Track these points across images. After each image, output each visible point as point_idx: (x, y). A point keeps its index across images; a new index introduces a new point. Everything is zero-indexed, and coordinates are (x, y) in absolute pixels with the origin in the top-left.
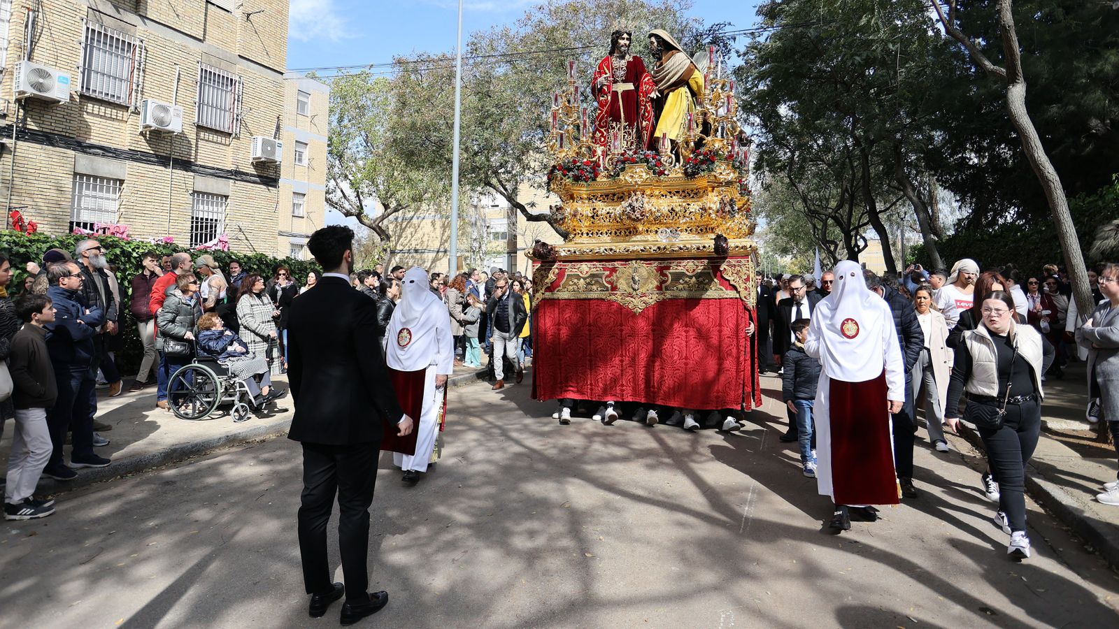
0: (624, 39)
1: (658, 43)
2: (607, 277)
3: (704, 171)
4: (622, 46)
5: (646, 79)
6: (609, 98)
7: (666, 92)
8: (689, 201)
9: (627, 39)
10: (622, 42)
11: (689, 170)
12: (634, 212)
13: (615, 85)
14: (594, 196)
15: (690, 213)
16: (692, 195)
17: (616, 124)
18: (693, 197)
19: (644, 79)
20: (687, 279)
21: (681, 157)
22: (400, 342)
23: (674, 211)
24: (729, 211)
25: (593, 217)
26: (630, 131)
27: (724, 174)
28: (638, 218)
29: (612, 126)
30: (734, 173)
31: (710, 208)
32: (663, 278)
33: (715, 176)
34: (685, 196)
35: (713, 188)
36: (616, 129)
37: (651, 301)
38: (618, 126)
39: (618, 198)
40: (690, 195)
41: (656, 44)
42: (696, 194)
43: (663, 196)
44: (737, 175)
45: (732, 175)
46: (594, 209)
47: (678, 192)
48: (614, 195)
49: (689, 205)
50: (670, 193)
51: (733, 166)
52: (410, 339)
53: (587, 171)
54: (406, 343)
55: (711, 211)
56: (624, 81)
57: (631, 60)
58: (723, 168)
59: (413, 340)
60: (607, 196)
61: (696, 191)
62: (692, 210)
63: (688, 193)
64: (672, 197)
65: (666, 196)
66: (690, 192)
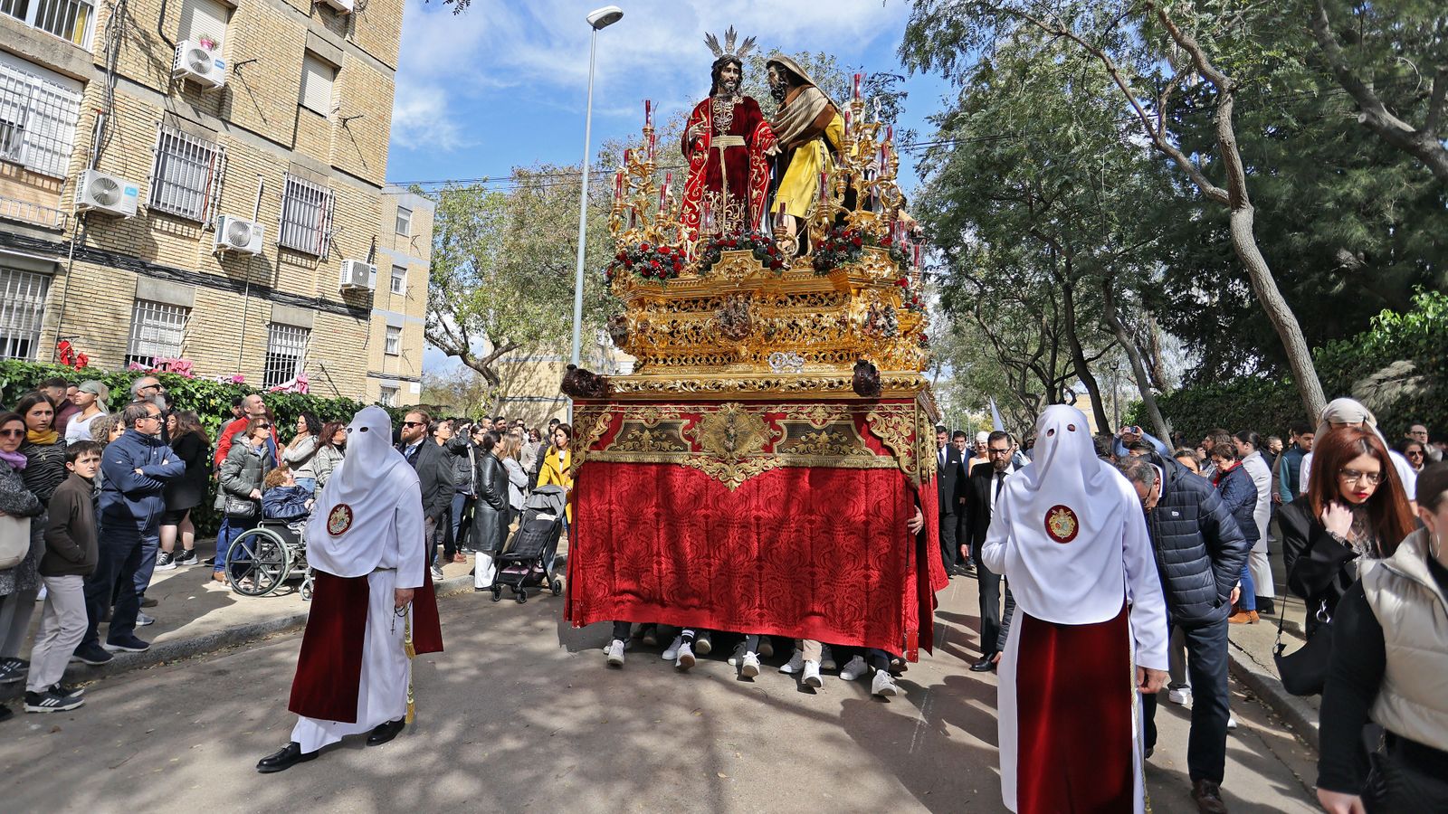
0: (729, 70)
1: (781, 75)
2: (686, 428)
3: (842, 260)
4: (727, 81)
5: (763, 130)
6: (706, 156)
7: (791, 146)
8: (819, 309)
9: (735, 71)
10: (726, 75)
11: (820, 261)
12: (731, 325)
13: (715, 140)
14: (675, 302)
15: (823, 329)
16: (825, 302)
17: (715, 194)
18: (827, 305)
19: (760, 129)
20: (813, 435)
22: (332, 527)
23: (797, 325)
24: (883, 326)
25: (671, 334)
26: (737, 205)
27: (876, 267)
28: (737, 335)
29: (707, 197)
30: (892, 266)
31: (853, 321)
32: (775, 433)
33: (861, 270)
34: (816, 304)
35: (859, 289)
36: (714, 201)
37: (754, 469)
38: (717, 197)
39: (712, 306)
40: (823, 302)
41: (777, 76)
42: (832, 299)
43: (781, 302)
44: (897, 269)
45: (889, 269)
46: (674, 322)
47: (804, 297)
48: (706, 300)
49: (820, 316)
50: (792, 297)
51: (891, 255)
52: (349, 524)
53: (663, 263)
54: (341, 529)
55: (854, 326)
56: (729, 133)
57: (741, 101)
58: (874, 257)
59: (355, 525)
60: (695, 302)
61: (831, 295)
62: (825, 325)
63: (819, 298)
64: (794, 304)
65: (786, 302)
66: (823, 297)
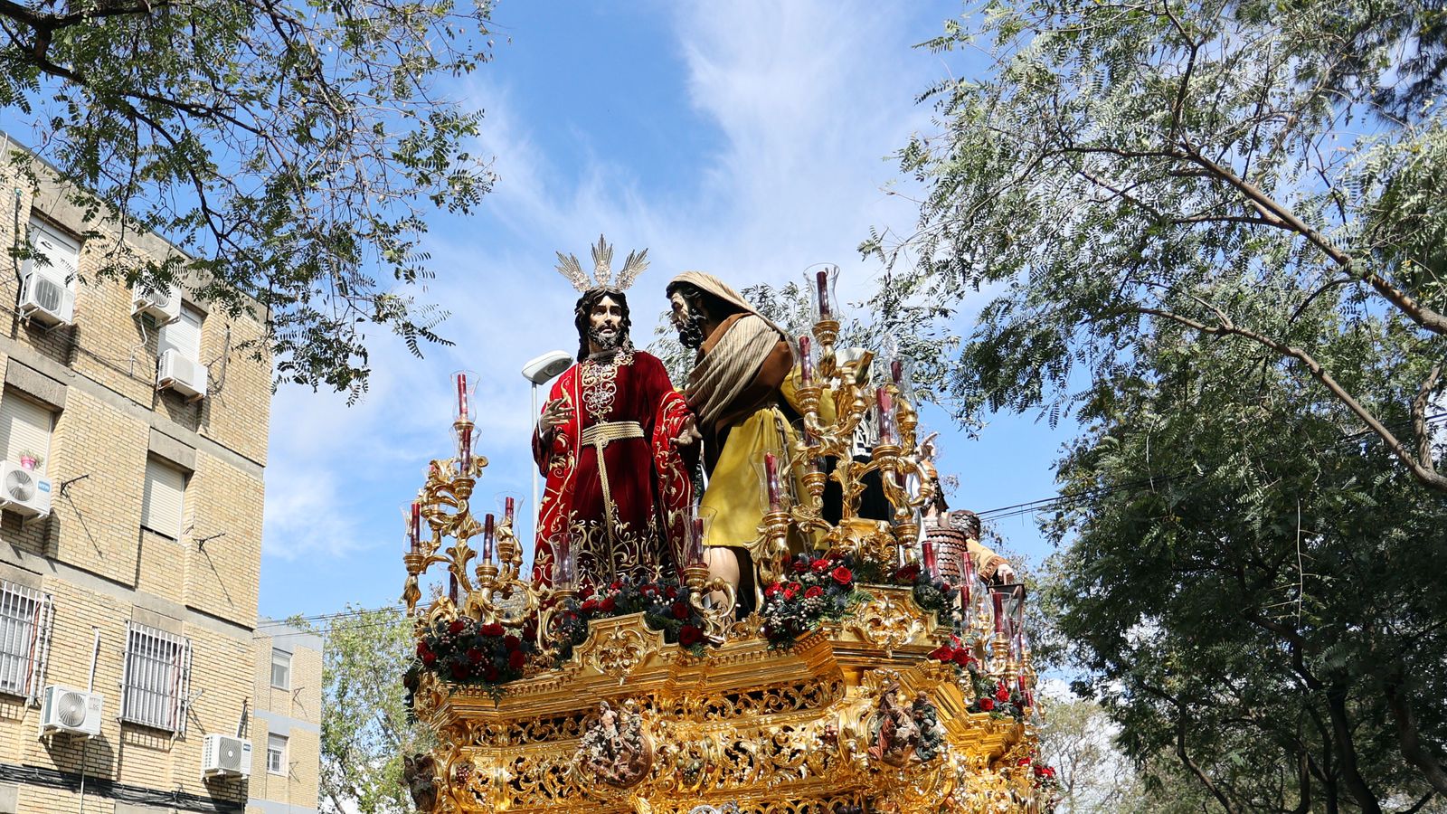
0: (603, 310)
1: (691, 302)
3: (814, 615)
4: (601, 329)
5: (672, 404)
6: (572, 461)
7: (719, 426)
8: (789, 718)
9: (613, 311)
10: (599, 319)
11: (776, 621)
12: (612, 757)
13: (587, 432)
14: (523, 725)
15: (793, 754)
16: (797, 703)
17: (588, 524)
18: (803, 707)
19: (666, 404)
21: (758, 591)
23: (744, 751)
24: (912, 739)
25: (515, 783)
26: (634, 541)
27: (887, 623)
28: (622, 776)
29: (574, 530)
30: (924, 621)
31: (848, 733)
33: (857, 632)
34: (780, 707)
35: (860, 670)
36: (587, 537)
38: (594, 529)
40: (793, 702)
41: (685, 307)
42: (810, 696)
43: (713, 710)
44: (934, 624)
45: (916, 626)
46: (520, 760)
47: (757, 696)
49: (788, 729)
50: (734, 698)
51: (918, 598)
53: (491, 653)
55: (852, 743)
56: (610, 418)
57: (629, 362)
58: (882, 605)
60: (559, 721)
61: (809, 688)
62: (796, 746)
63: (786, 695)
64: (738, 712)
65: (723, 708)
66: (793, 692)
